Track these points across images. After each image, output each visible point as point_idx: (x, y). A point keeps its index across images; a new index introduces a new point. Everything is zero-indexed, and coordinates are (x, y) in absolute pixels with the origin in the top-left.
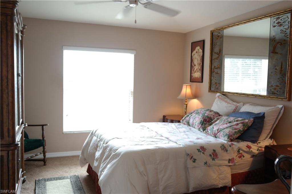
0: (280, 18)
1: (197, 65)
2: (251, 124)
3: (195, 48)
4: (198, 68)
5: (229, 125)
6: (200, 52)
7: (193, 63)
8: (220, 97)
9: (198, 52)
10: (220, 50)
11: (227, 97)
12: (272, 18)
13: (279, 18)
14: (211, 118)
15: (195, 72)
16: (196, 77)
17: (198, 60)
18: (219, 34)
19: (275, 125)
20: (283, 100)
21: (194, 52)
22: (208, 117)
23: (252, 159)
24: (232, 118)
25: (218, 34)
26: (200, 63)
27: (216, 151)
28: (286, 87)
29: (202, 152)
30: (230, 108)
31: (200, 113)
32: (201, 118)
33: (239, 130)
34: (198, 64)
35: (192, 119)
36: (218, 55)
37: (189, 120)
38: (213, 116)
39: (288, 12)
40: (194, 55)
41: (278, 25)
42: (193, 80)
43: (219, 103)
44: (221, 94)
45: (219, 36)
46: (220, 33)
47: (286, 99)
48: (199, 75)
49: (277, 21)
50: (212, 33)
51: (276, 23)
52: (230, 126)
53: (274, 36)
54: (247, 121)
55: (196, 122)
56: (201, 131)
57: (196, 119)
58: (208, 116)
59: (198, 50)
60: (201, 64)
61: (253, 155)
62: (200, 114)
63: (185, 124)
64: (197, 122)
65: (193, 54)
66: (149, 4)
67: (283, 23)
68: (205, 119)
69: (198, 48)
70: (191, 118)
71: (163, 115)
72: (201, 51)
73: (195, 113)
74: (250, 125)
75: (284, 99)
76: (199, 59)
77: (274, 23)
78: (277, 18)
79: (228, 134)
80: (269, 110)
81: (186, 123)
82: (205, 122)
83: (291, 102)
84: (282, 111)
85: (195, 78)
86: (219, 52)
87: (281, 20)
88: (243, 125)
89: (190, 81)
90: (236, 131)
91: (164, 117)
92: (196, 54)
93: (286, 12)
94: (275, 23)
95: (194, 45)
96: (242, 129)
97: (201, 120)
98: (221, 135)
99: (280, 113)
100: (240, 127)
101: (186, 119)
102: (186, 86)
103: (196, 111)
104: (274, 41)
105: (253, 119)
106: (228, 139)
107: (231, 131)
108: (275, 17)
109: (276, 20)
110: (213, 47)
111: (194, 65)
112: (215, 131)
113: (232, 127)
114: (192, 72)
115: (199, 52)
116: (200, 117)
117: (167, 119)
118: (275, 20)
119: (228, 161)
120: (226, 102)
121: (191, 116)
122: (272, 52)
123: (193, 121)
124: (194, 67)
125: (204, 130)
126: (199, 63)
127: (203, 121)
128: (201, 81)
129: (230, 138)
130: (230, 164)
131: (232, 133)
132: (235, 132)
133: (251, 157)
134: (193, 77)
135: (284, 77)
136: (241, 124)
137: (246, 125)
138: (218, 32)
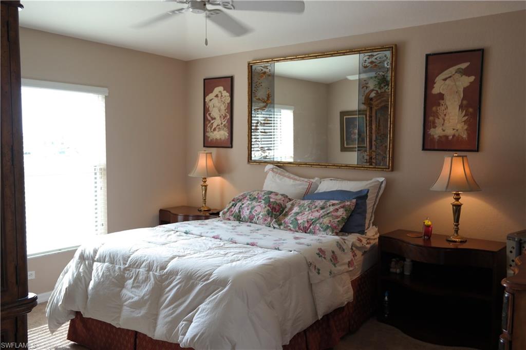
0: (374, 56)
1: (218, 118)
2: (354, 207)
3: (213, 90)
4: (222, 123)
5: (323, 212)
6: (225, 96)
7: (210, 114)
8: (274, 170)
9: (220, 95)
10: (268, 95)
11: (285, 170)
12: (361, 55)
13: (372, 56)
14: (281, 204)
15: (215, 130)
16: (216, 139)
17: (219, 110)
18: (264, 70)
19: (375, 206)
20: (385, 170)
21: (211, 96)
22: (277, 203)
23: (363, 257)
24: (319, 201)
25: (262, 68)
26: (226, 115)
27: (336, 253)
28: (388, 153)
29: (323, 256)
30: (301, 187)
31: (259, 198)
32: (265, 207)
33: (343, 217)
34: (220, 117)
35: (248, 210)
36: (265, 104)
37: (239, 212)
38: (283, 201)
39: (387, 49)
40: (211, 100)
41: (371, 65)
42: (208, 144)
43: (278, 180)
44: (275, 166)
45: (265, 73)
46: (267, 69)
47: (389, 168)
48: (224, 134)
49: (370, 60)
50: (251, 66)
51: (369, 63)
52: (326, 213)
53: (365, 81)
54: (348, 203)
55: (259, 214)
56: (274, 228)
57: (256, 208)
58: (275, 202)
59: (220, 92)
60: (228, 117)
61: (365, 251)
62: (259, 200)
63: (229, 220)
64: (261, 213)
65: (207, 99)
66: (218, 11)
67: (379, 63)
68: (273, 207)
69: (218, 90)
70: (242, 208)
71: (159, 210)
72: (226, 94)
73: (248, 200)
74: (353, 209)
75: (386, 168)
76: (223, 108)
77: (365, 62)
78: (369, 56)
79: (329, 225)
80: (367, 185)
81: (232, 218)
82: (275, 211)
83: (393, 172)
84: (383, 185)
85: (215, 141)
86: (266, 99)
87: (376, 59)
88: (346, 211)
89: (204, 146)
90: (339, 219)
91: (162, 212)
92: (216, 99)
93: (385, 49)
94: (367, 62)
95: (209, 84)
96: (345, 215)
97: (266, 209)
98: (317, 228)
99: (380, 188)
100: (341, 213)
101: (232, 211)
102: (205, 154)
103: (248, 196)
104: (365, 88)
105: (355, 200)
106: (332, 233)
107: (332, 221)
108: (366, 54)
109: (369, 58)
110: (253, 89)
111: (211, 118)
112: (304, 224)
113: (330, 214)
114: (208, 129)
115: (222, 96)
116: (263, 205)
117: (176, 215)
118: (366, 58)
119: (347, 265)
120: (289, 177)
121: (243, 204)
122: (363, 103)
123: (250, 212)
124: (212, 122)
125: (280, 225)
126: (224, 115)
127: (272, 212)
128: (230, 146)
129: (335, 231)
130: (351, 269)
131: (335, 223)
132: (338, 221)
133: (362, 255)
134: (209, 139)
135: (383, 139)
136: (342, 210)
137: (349, 209)
138: (263, 65)
